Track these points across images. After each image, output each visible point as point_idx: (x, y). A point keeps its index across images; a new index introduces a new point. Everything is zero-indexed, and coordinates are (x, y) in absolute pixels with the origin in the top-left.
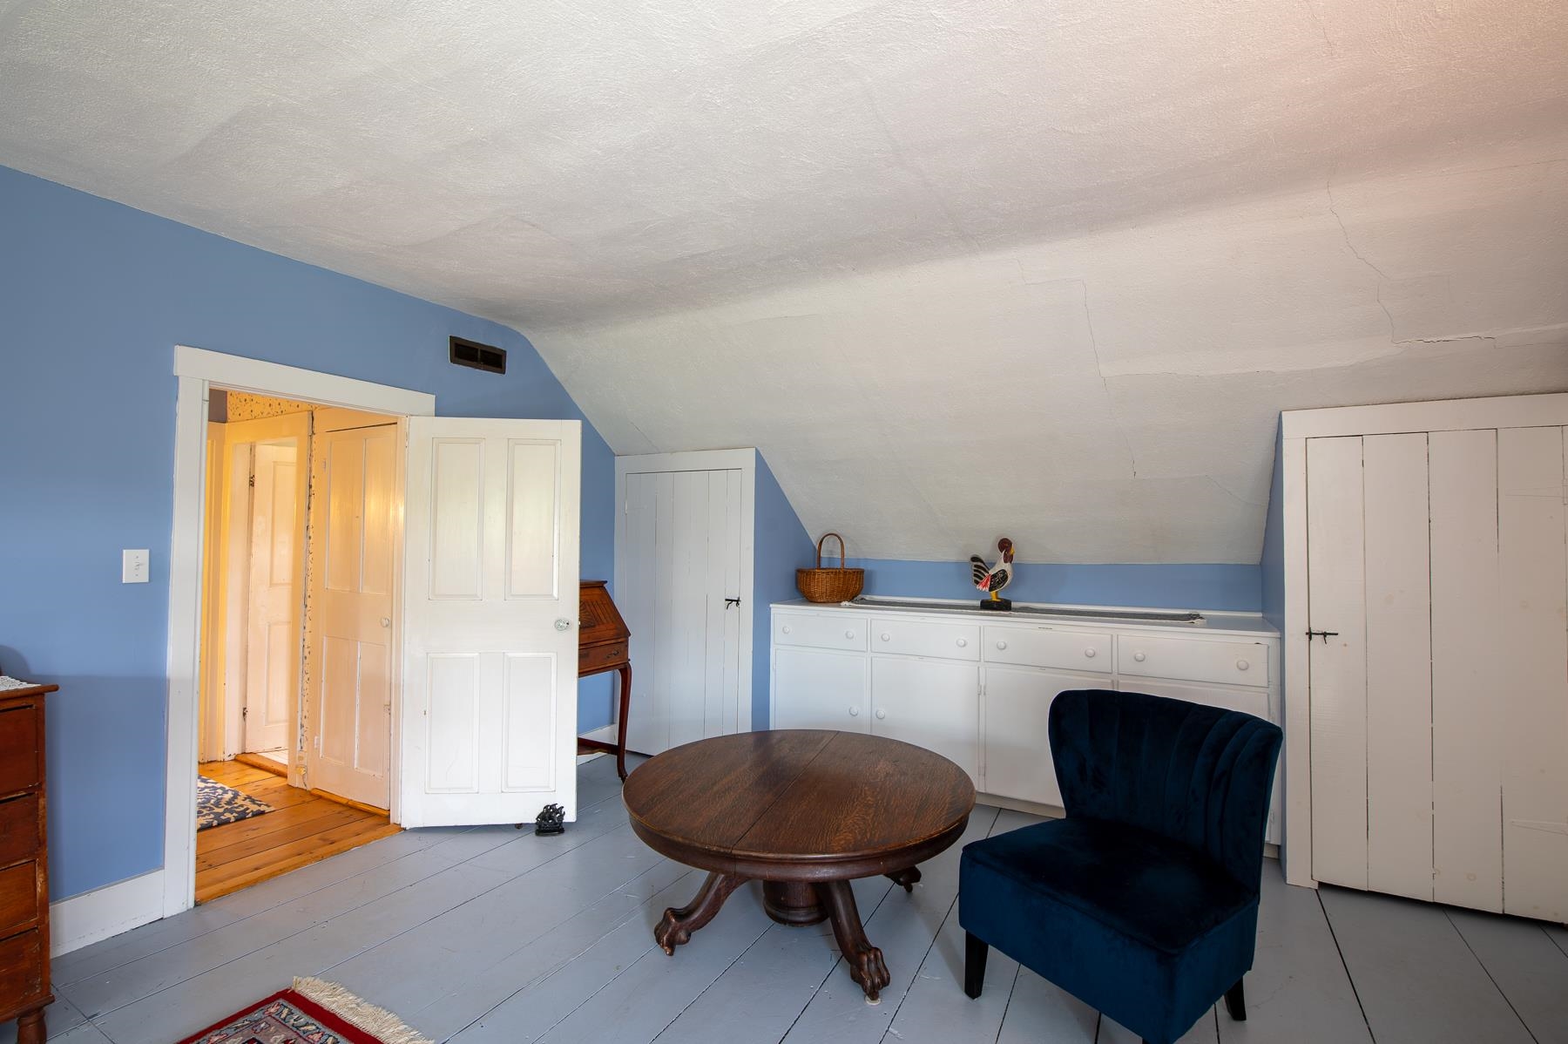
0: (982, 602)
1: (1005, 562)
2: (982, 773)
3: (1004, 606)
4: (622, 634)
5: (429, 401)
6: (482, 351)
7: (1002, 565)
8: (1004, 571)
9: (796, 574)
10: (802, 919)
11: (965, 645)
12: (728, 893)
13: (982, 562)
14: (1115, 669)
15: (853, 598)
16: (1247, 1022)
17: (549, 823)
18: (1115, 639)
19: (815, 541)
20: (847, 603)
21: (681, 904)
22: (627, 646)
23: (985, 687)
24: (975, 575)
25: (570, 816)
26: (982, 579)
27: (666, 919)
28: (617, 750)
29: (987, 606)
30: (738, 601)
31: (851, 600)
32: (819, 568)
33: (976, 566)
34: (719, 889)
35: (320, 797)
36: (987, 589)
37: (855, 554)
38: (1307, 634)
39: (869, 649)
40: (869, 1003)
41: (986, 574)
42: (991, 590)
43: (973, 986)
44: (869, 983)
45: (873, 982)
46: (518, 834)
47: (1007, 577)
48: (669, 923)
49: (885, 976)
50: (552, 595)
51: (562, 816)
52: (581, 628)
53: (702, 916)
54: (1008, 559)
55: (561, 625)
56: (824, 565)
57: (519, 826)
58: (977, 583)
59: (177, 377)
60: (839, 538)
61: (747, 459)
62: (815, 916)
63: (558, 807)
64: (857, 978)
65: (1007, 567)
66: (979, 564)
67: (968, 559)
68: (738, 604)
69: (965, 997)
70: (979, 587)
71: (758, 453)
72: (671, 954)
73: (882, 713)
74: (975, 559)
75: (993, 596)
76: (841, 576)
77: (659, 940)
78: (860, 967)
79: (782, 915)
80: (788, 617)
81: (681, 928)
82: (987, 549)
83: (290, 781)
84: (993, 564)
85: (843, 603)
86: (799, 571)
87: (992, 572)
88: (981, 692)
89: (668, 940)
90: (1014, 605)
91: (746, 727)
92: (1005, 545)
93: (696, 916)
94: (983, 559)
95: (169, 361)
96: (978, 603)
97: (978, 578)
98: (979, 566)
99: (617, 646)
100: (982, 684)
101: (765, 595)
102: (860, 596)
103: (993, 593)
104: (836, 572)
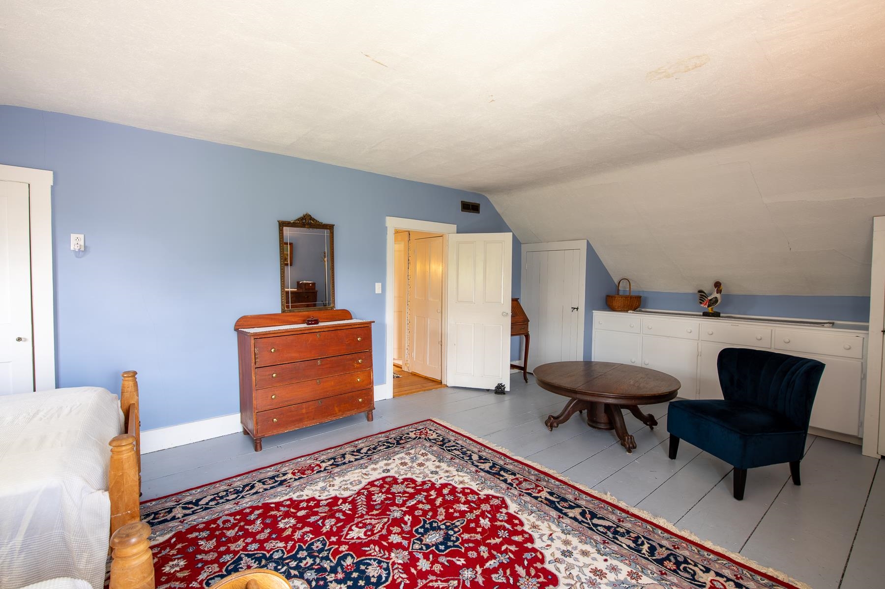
0: (703, 313)
1: (717, 293)
2: (698, 393)
3: (716, 315)
4: (526, 321)
5: (454, 227)
6: (472, 205)
7: (715, 295)
8: (716, 298)
9: (606, 298)
10: (602, 427)
11: (690, 332)
12: (573, 413)
13: (705, 294)
14: (773, 346)
15: (635, 309)
16: (801, 486)
17: (500, 390)
18: (773, 331)
19: (616, 281)
20: (631, 311)
21: (556, 415)
22: (528, 326)
23: (701, 352)
24: (700, 299)
25: (507, 389)
26: (704, 301)
27: (549, 418)
28: (523, 369)
29: (706, 314)
30: (577, 309)
31: (634, 310)
32: (618, 295)
33: (700, 295)
34: (569, 411)
35: (415, 375)
36: (707, 307)
37: (635, 289)
38: (882, 331)
39: (641, 332)
40: (628, 453)
41: (706, 299)
42: (708, 307)
43: (673, 454)
44: (627, 446)
45: (629, 446)
46: (487, 393)
47: (718, 301)
48: (551, 419)
49: (635, 445)
50: (501, 302)
51: (504, 388)
52: (512, 316)
53: (563, 419)
54: (719, 291)
55: (504, 314)
56: (621, 293)
57: (488, 390)
58: (701, 303)
59: (387, 227)
60: (629, 281)
61: (583, 245)
62: (608, 427)
63: (503, 384)
64: (623, 445)
65: (718, 296)
66: (703, 294)
67: (696, 292)
68: (577, 310)
69: (669, 459)
70: (702, 305)
71: (588, 241)
72: (551, 431)
73: (647, 362)
74: (700, 291)
75: (710, 310)
76: (629, 299)
77: (547, 425)
78: (625, 441)
79: (594, 425)
80: (601, 317)
81: (555, 422)
82: (708, 287)
83: (403, 369)
84: (711, 294)
85: (629, 311)
86: (608, 296)
87: (709, 298)
88: (699, 354)
89: (550, 425)
90: (721, 315)
91: (580, 358)
92: (718, 285)
93: (561, 419)
94: (705, 292)
95: (384, 222)
96: (702, 314)
97: (702, 300)
98: (702, 295)
99: (524, 325)
100: (700, 350)
101: (591, 306)
102: (638, 309)
103: (710, 308)
104: (626, 297)
